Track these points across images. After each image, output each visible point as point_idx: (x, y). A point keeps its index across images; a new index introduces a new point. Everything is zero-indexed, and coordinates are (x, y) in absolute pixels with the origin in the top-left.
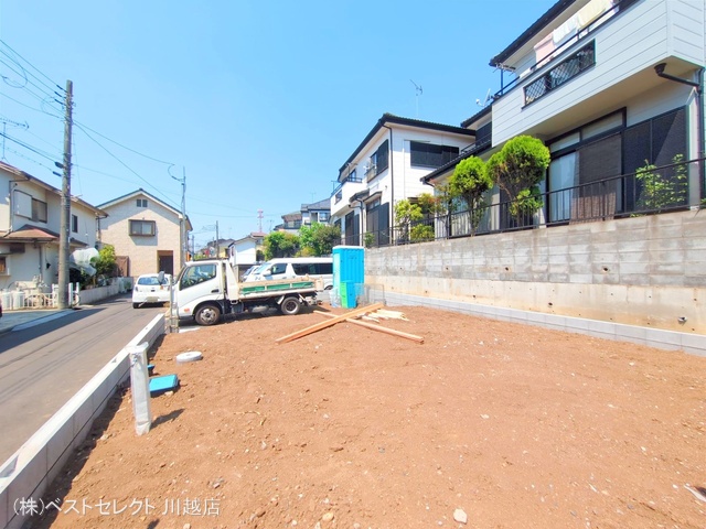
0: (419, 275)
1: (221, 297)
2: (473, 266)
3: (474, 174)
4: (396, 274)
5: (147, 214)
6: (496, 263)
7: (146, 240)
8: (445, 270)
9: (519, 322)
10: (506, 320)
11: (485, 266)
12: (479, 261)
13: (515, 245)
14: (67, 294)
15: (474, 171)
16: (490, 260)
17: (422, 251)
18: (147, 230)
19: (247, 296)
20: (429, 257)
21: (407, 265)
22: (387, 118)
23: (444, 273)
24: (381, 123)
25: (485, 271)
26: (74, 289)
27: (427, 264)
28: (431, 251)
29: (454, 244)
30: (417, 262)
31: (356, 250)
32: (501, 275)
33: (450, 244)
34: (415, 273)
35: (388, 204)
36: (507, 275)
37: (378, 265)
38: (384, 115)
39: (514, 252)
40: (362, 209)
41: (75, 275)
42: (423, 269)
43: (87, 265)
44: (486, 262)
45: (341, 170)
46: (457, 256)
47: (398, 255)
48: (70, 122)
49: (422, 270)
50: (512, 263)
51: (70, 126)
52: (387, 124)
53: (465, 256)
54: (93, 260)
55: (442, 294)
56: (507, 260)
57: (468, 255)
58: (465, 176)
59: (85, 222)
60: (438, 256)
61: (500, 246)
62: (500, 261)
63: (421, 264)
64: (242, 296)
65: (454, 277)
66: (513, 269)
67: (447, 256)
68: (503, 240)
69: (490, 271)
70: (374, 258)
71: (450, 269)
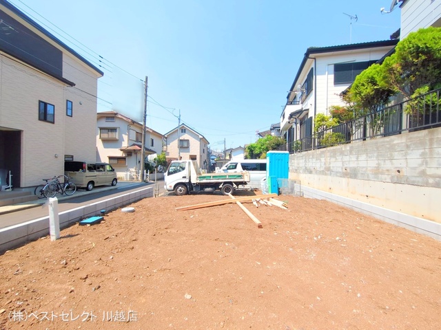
0: (326, 174)
1: (187, 181)
2: (367, 168)
3: (373, 81)
4: (311, 172)
5: (185, 136)
6: (387, 165)
7: (185, 150)
8: (344, 170)
9: (408, 228)
10: (393, 223)
11: (378, 168)
12: (372, 163)
13: (408, 147)
14: (143, 175)
15: (373, 78)
16: (382, 162)
17: (328, 154)
18: (185, 145)
19: (201, 181)
20: (333, 160)
21: (318, 166)
22: (311, 51)
23: (343, 173)
24: (307, 55)
25: (377, 172)
26: (147, 173)
27: (331, 165)
28: (334, 155)
29: (351, 147)
30: (325, 164)
31: (282, 154)
32: (392, 177)
33: (348, 148)
34: (323, 173)
35: (311, 118)
36: (399, 178)
37: (301, 165)
38: (308, 50)
39: (406, 154)
40: (296, 123)
41: (148, 167)
42: (328, 169)
43: (152, 162)
44: (379, 164)
45: (288, 97)
46: (353, 158)
47: (313, 158)
48: (146, 96)
49: (328, 171)
50: (404, 165)
51: (146, 97)
52: (311, 55)
53: (360, 158)
54: (155, 159)
55: (341, 192)
56: (399, 162)
57: (363, 157)
58: (363, 85)
59: (157, 142)
60: (339, 158)
61: (392, 148)
62: (392, 164)
63: (327, 165)
64: (198, 181)
65: (351, 177)
66: (405, 172)
67: (346, 158)
68: (395, 142)
69: (382, 173)
70: (298, 161)
71: (348, 170)
